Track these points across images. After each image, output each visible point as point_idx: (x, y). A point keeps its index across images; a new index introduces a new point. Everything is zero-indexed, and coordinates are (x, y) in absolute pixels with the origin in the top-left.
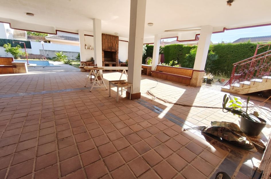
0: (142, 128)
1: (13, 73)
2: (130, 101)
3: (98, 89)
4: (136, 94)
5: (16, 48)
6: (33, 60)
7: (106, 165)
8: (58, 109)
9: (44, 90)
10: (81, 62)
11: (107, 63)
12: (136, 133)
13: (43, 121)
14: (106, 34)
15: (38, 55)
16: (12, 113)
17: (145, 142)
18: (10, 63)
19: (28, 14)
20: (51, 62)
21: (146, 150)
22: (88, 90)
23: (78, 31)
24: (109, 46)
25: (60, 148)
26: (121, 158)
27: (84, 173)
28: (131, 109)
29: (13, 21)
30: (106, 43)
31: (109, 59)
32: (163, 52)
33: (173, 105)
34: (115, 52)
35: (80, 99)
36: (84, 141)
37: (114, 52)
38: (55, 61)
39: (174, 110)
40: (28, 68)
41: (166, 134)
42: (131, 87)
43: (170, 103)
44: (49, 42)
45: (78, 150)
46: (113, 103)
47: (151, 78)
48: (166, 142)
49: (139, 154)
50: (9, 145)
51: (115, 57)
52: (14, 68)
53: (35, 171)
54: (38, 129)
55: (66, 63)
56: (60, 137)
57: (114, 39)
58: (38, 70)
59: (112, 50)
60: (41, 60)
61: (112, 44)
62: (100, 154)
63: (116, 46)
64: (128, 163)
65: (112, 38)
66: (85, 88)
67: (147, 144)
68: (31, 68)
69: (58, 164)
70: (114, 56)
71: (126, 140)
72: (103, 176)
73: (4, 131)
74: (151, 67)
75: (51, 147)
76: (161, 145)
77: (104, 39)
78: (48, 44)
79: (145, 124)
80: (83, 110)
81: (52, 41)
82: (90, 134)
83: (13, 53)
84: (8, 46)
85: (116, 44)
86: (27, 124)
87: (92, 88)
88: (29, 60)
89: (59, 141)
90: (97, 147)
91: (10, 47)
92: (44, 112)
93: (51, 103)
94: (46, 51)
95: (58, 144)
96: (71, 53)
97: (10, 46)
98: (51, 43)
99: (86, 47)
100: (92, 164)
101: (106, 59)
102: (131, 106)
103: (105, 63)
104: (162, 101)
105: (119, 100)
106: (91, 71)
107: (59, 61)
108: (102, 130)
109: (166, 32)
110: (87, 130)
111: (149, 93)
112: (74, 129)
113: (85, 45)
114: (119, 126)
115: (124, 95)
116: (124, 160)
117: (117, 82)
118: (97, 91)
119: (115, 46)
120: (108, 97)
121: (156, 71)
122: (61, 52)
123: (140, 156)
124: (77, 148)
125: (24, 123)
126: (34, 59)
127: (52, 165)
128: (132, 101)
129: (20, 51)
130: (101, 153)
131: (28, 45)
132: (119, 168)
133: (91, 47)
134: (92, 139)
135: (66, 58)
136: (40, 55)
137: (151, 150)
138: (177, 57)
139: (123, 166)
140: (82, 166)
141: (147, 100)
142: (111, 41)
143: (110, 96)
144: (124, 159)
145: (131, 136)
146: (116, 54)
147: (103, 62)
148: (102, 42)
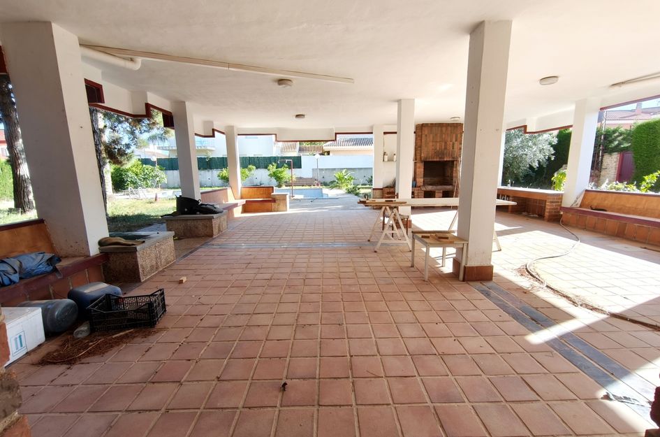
0: (463, 351)
1: (271, 211)
2: (456, 284)
3: (393, 248)
4: (477, 267)
5: (282, 169)
6: (301, 187)
7: (354, 391)
8: (312, 276)
9: (301, 241)
10: (374, 189)
11: (429, 188)
12: (442, 356)
13: (287, 291)
14: (432, 124)
15: (309, 179)
16: (256, 271)
17: (456, 383)
18: (269, 195)
19: (297, 116)
20: (326, 191)
21: (448, 399)
22: (372, 247)
23: (372, 127)
24: (438, 149)
25: (297, 337)
26: (388, 391)
27: (317, 387)
28: (453, 302)
29: (281, 130)
30: (431, 144)
31: (436, 179)
33: (605, 316)
34: (453, 162)
35: (351, 264)
36: (334, 339)
37: (449, 161)
38: (332, 188)
39: (597, 332)
40: (290, 203)
41: (528, 385)
42: (463, 248)
43: (593, 309)
44: (328, 153)
45: (319, 350)
46: (415, 282)
47: (558, 228)
48: (519, 405)
49: (428, 400)
50: (242, 314)
51: (452, 172)
52: (273, 204)
53: (260, 357)
54: (278, 302)
55: (349, 192)
56: (301, 321)
57: (449, 132)
58: (302, 207)
59: (444, 158)
60: (312, 187)
61: (443, 144)
62: (351, 369)
63: (456, 147)
64: (397, 405)
65: (447, 129)
66: (368, 243)
67: (459, 389)
68: (296, 203)
69: (288, 359)
70: (450, 171)
71: (412, 363)
72: (343, 405)
73: (242, 294)
74: (560, 197)
75: (286, 333)
76: (499, 404)
77: (426, 135)
78: (326, 157)
79: (474, 343)
80: (350, 285)
81: (334, 151)
82: (347, 331)
83: (278, 178)
84: (272, 168)
85: (456, 144)
86: (267, 291)
87: (379, 244)
88: (294, 188)
89: (298, 326)
90: (351, 356)
91: (275, 170)
92: (292, 277)
93: (305, 265)
94: (322, 170)
95: (295, 331)
96: (362, 171)
97: (275, 167)
98: (331, 154)
99: (386, 157)
100: (332, 380)
101: (428, 179)
102: (457, 295)
103: (425, 189)
104: (564, 300)
105: (429, 277)
106: (384, 208)
107: (339, 187)
108: (371, 328)
109: (616, 88)
110: (344, 323)
111: (526, 271)
112: (325, 315)
113: (385, 154)
114: (408, 331)
115: (448, 268)
116: (392, 398)
117: (429, 235)
118: (390, 251)
119: (453, 147)
120: (408, 267)
121: (581, 206)
122: (344, 171)
123: (429, 404)
124: (318, 346)
125: (264, 288)
126: (303, 186)
127: (280, 358)
128: (465, 285)
129: (287, 173)
130: (353, 367)
131: (296, 163)
132: (377, 407)
133: (395, 156)
134: (346, 340)
135: (352, 181)
136: (311, 179)
137: (463, 404)
139: (385, 406)
140: (317, 377)
141: (509, 289)
142: (444, 136)
143: (412, 266)
144: (391, 395)
145: (426, 358)
146: (454, 166)
147: (419, 187)
148: (422, 141)
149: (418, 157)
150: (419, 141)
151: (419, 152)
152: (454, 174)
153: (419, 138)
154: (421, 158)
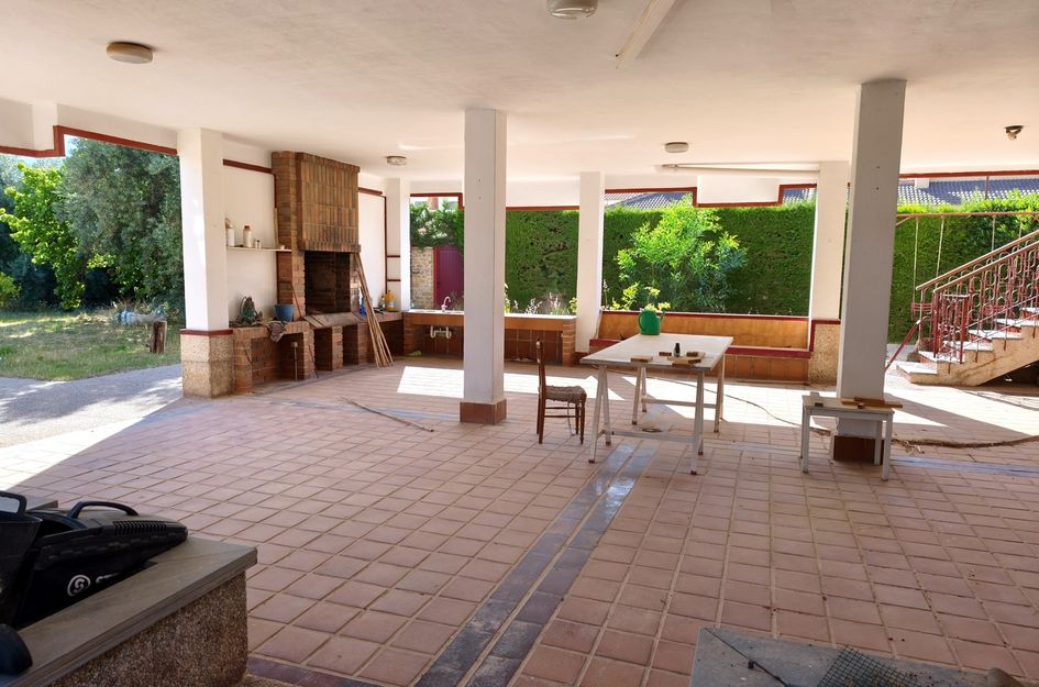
23: (175, 133)
24: (328, 222)
30: (317, 208)
32: (440, 235)
61: (336, 211)
65: (339, 178)
113: (227, 223)
133: (249, 233)
138: (542, 262)
142: (335, 192)
146: (351, 266)
147: (301, 319)
148: (299, 199)
149: (294, 239)
150: (292, 198)
151: (293, 225)
152: (353, 286)
153: (292, 190)
154: (300, 244)
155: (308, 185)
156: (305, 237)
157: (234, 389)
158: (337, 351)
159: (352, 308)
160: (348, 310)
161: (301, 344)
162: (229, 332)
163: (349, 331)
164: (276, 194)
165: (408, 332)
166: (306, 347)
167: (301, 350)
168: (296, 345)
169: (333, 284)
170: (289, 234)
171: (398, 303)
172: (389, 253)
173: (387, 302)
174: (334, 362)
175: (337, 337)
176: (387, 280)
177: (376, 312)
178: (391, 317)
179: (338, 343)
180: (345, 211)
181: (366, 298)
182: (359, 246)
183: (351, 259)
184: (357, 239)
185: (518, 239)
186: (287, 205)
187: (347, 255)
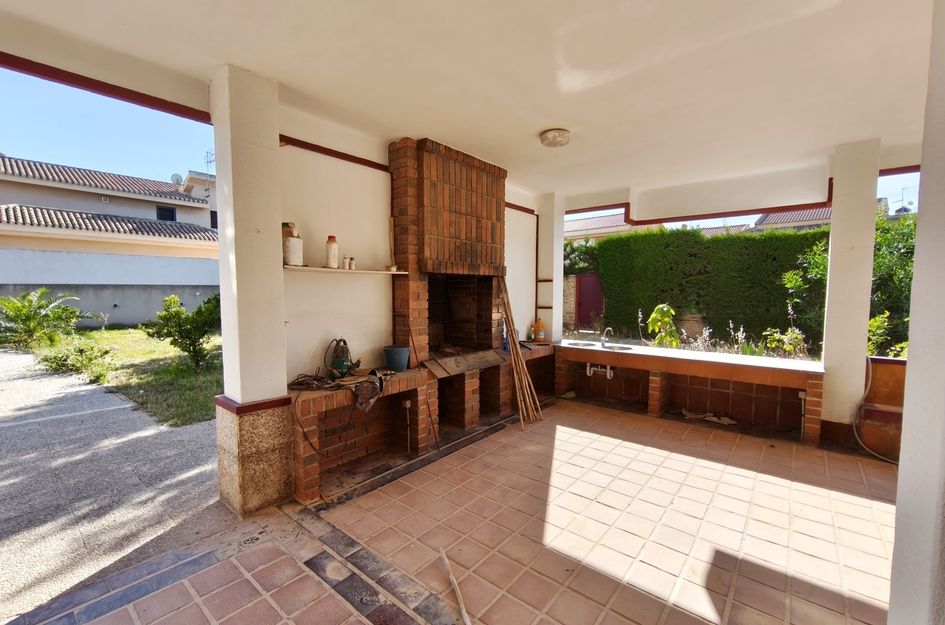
11: (452, 366)
24: (463, 237)
32: (582, 265)
57: (484, 192)
61: (474, 224)
103: (440, 371)
133: (334, 247)
138: (681, 285)
142: (474, 199)
146: (494, 292)
147: (422, 365)
148: (420, 204)
149: (412, 258)
150: (411, 201)
151: (412, 238)
152: (496, 316)
153: (411, 191)
154: (421, 262)
155: (434, 185)
156: (427, 253)
157: (288, 495)
158: (472, 401)
159: (495, 344)
160: (489, 347)
161: (415, 403)
162: (284, 402)
163: (489, 376)
164: (393, 199)
165: (560, 369)
166: (422, 408)
167: (414, 411)
168: (408, 404)
169: (473, 314)
170: (405, 252)
171: (548, 334)
172: (541, 277)
173: (536, 333)
174: (467, 416)
175: (472, 385)
176: (537, 307)
177: (522, 346)
178: (540, 352)
179: (473, 392)
180: (487, 224)
181: (511, 331)
182: (504, 269)
183: (495, 283)
184: (502, 258)
185: (657, 264)
186: (404, 212)
187: (488, 279)
